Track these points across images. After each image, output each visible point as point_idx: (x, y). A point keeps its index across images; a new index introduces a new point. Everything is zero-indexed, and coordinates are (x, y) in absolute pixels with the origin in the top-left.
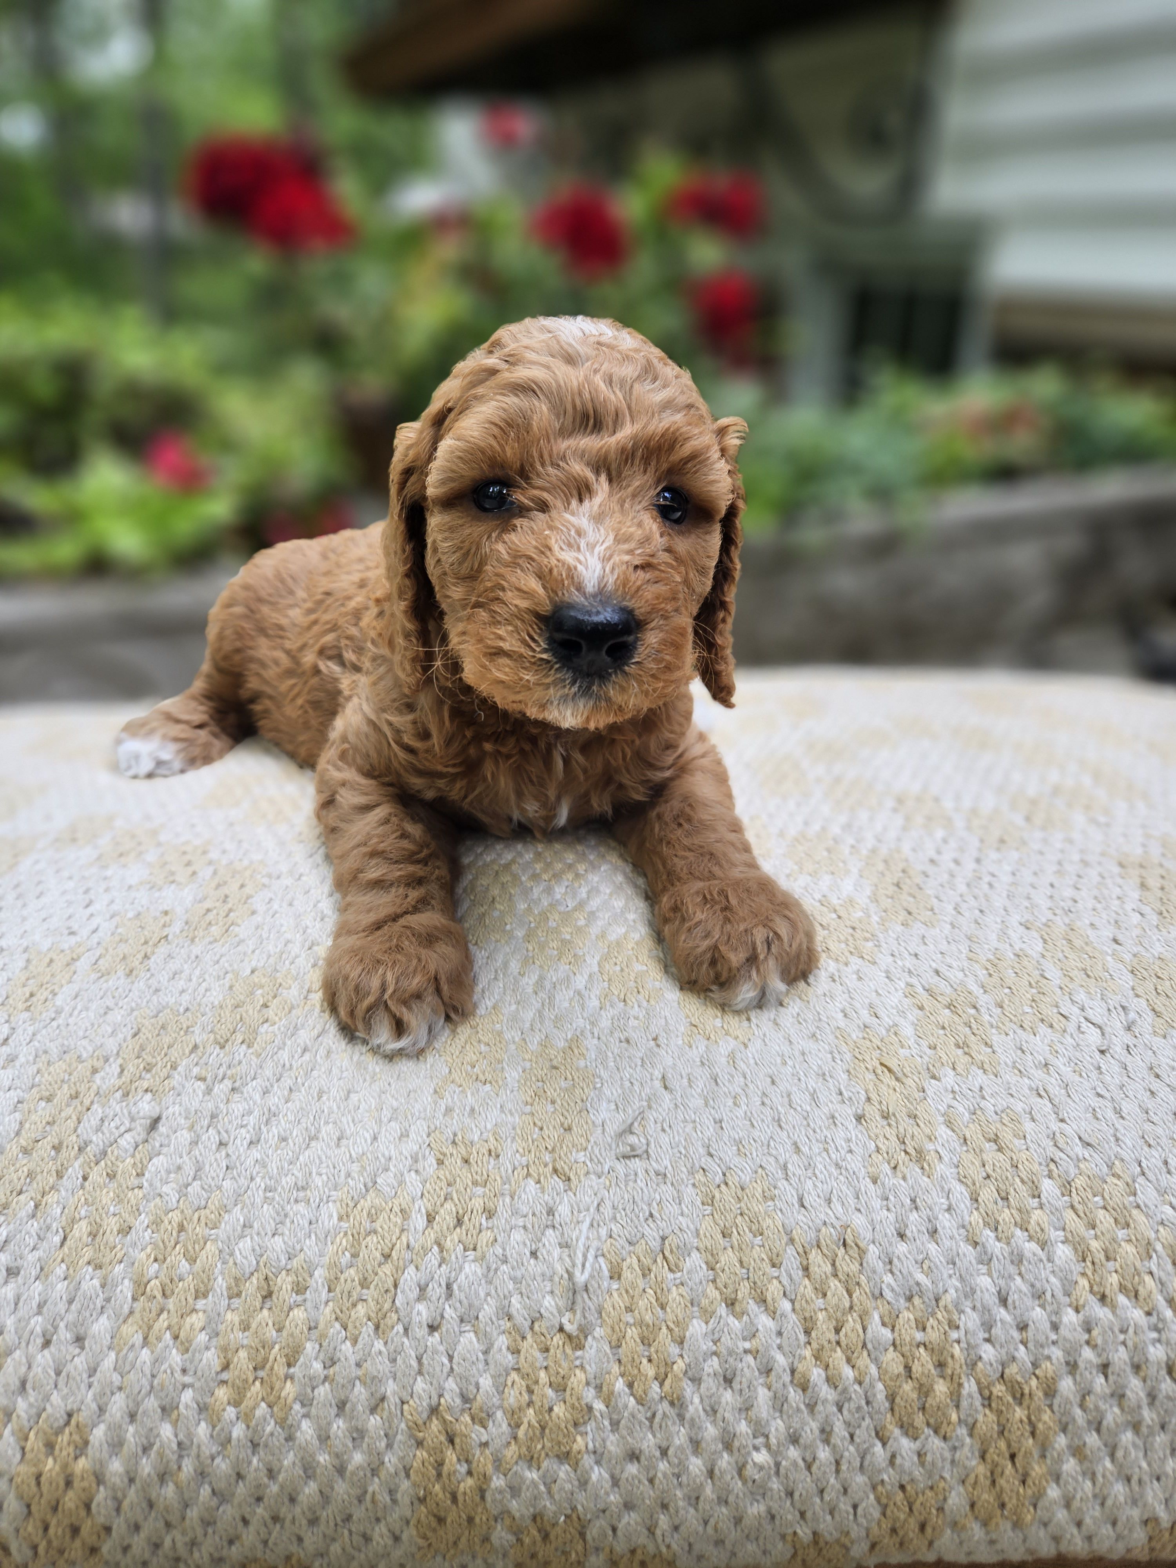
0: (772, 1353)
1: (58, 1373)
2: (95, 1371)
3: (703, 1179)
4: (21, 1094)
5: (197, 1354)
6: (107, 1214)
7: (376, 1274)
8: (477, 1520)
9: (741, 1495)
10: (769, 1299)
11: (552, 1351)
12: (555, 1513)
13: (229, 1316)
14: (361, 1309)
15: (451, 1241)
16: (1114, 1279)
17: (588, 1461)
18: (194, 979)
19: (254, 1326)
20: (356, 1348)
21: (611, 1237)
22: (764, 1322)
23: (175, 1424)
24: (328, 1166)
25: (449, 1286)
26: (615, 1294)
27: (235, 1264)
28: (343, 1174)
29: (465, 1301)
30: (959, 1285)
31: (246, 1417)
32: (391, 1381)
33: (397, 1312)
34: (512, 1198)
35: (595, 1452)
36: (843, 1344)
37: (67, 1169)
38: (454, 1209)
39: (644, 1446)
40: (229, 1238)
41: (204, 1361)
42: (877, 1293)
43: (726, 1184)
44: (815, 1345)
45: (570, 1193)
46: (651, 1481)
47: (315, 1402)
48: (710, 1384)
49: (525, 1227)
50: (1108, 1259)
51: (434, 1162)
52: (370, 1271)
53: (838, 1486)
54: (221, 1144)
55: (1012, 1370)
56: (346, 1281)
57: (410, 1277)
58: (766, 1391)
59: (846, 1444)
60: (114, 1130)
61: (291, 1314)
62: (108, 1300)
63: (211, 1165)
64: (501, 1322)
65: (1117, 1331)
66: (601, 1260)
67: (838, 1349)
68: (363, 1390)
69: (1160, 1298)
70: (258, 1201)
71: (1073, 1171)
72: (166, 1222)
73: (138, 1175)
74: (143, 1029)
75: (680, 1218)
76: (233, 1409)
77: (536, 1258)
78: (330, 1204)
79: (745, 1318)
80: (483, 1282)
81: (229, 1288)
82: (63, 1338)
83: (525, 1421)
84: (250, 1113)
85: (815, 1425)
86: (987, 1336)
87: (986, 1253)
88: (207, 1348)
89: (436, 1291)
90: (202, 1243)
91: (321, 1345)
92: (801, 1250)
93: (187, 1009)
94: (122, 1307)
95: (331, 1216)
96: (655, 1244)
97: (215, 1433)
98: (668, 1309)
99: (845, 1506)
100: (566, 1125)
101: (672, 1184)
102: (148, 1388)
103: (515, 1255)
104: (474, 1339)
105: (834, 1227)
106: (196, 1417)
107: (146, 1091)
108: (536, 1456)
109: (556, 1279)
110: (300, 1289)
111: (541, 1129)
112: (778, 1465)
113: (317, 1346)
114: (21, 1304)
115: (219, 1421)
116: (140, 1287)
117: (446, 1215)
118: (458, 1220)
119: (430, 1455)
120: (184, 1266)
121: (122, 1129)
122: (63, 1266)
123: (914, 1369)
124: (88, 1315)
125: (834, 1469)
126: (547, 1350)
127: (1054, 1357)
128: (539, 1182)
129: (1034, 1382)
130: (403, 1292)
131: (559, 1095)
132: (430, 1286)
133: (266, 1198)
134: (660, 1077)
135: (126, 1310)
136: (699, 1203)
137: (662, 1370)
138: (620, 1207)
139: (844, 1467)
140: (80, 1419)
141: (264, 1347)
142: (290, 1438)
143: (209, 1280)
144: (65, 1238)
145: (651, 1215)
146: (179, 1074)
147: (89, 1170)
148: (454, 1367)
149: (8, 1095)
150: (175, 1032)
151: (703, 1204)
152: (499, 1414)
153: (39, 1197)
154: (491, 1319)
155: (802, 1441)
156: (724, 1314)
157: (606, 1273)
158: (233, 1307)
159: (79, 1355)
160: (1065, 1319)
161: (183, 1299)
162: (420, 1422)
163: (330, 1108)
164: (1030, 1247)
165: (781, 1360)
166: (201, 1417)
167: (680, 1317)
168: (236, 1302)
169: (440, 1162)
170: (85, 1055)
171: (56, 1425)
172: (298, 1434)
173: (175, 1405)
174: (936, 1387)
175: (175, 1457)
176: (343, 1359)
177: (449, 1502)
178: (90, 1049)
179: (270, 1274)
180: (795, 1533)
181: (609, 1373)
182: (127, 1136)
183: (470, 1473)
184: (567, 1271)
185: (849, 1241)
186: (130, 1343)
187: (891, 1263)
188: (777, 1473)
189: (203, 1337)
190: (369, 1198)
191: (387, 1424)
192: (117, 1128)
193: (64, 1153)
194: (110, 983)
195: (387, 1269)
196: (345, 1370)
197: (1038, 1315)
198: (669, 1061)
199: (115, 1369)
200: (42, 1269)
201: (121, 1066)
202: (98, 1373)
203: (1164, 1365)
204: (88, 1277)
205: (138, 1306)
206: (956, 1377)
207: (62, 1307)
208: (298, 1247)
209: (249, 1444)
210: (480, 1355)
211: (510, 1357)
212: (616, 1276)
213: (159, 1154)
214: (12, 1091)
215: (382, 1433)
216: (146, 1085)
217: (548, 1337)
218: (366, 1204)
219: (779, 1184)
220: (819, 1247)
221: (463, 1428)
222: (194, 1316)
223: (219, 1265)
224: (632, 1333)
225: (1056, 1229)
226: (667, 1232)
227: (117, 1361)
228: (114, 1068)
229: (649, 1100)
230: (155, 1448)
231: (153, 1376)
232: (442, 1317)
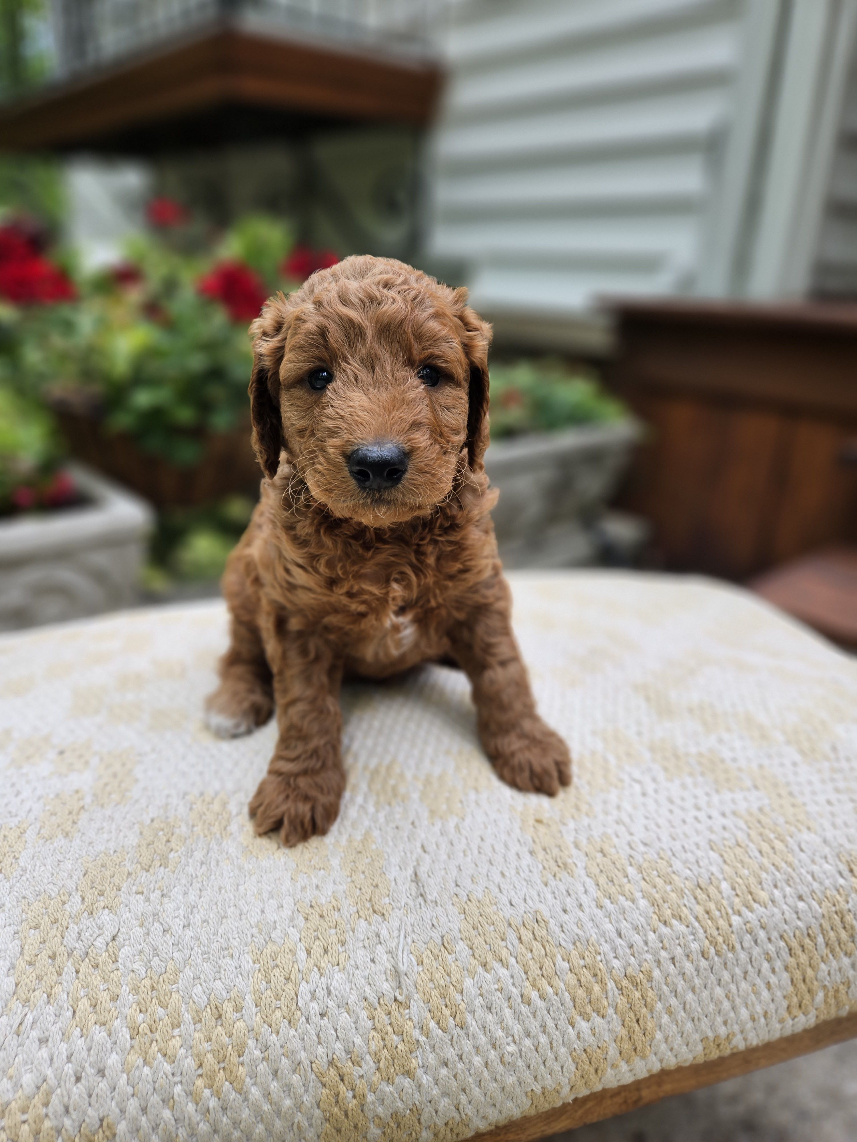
0: (510, 988)
1: (90, 1096)
2: (115, 1089)
3: (457, 900)
4: (16, 928)
5: (181, 1062)
6: (99, 991)
7: (284, 990)
8: (360, 1125)
9: (503, 1073)
10: (504, 959)
11: (393, 1013)
12: (404, 1109)
13: (197, 1035)
14: (278, 1013)
15: (324, 962)
16: (669, 912)
17: (420, 1072)
18: (113, 831)
19: (214, 1037)
20: (279, 1037)
21: (413, 942)
22: (503, 972)
23: (172, 1109)
24: (238, 933)
25: (327, 988)
26: (422, 973)
27: (194, 1002)
28: (249, 936)
29: (339, 995)
30: (597, 931)
31: (217, 1094)
32: (303, 1052)
33: (300, 1010)
34: (353, 932)
35: (423, 1067)
36: (545, 975)
37: (63, 969)
38: (321, 944)
39: (449, 1056)
40: (186, 988)
41: (186, 1065)
42: (558, 944)
43: (470, 900)
44: (531, 979)
45: (385, 922)
46: (455, 1076)
47: (258, 1075)
48: (479, 1012)
49: (364, 947)
50: (664, 902)
51: (303, 919)
52: (279, 990)
53: (553, 1057)
54: (164, 931)
55: (630, 970)
56: (266, 998)
57: (304, 989)
58: (509, 1010)
59: (554, 1031)
60: (89, 937)
61: (235, 1026)
62: (115, 1043)
63: (162, 945)
64: (361, 1003)
65: (674, 938)
66: (411, 956)
67: (543, 979)
68: (287, 1061)
69: (691, 917)
70: (200, 961)
71: (641, 860)
72: (142, 987)
73: (113, 962)
74: (89, 870)
75: (449, 924)
76: (208, 1090)
77: (374, 962)
78: (246, 955)
79: (493, 971)
80: (347, 982)
81: (193, 1018)
82: (89, 1073)
83: (383, 1058)
84: (178, 909)
85: (537, 1024)
86: (614, 955)
87: (607, 911)
88: (186, 1057)
89: (321, 993)
90: (169, 995)
91: (257, 1040)
92: (515, 928)
93: (115, 851)
94: (125, 1045)
95: (248, 962)
96: (439, 941)
97: (198, 1108)
98: (452, 975)
99: (557, 1068)
100: (374, 884)
101: (441, 906)
102: (152, 1090)
103: (362, 963)
104: (348, 1016)
105: (530, 913)
106: (185, 1101)
107: (104, 908)
108: (391, 1077)
109: (388, 972)
110: (238, 1009)
111: (360, 889)
112: (520, 1051)
113: (255, 1041)
114: (55, 1059)
115: (200, 1099)
116: (135, 1031)
117: (317, 949)
118: (325, 950)
119: (331, 1090)
120: (161, 1011)
121: (95, 935)
122: (78, 1029)
123: (582, 981)
124: (103, 1055)
125: (549, 1047)
126: (389, 1013)
127: (648, 959)
128: (366, 920)
129: (641, 975)
130: (302, 998)
131: (366, 868)
132: (317, 991)
133: (204, 959)
134: (420, 845)
135: (128, 1046)
136: (457, 913)
137: (454, 1010)
138: (416, 924)
139: (554, 1045)
140: (109, 1121)
141: (222, 1049)
142: (246, 1099)
143: (179, 1016)
144: (74, 1012)
145: (433, 925)
146: (123, 892)
147: (78, 966)
148: (338, 1034)
149: (5, 930)
150: (112, 867)
151: (459, 913)
152: (368, 1057)
153: (49, 990)
154: (355, 1003)
155: (531, 1034)
156: (481, 972)
157: (415, 963)
158: (197, 1029)
159: (101, 1081)
160: (650, 938)
161: (165, 1031)
162: (323, 1072)
163: (228, 897)
164: (628, 904)
165: (515, 992)
166: (188, 1100)
167: (459, 979)
168: (198, 1026)
169: (307, 919)
170: (53, 895)
171: (93, 1129)
172: (250, 1096)
173: (171, 1096)
174: (594, 988)
175: (174, 1129)
176: (272, 1045)
177: (343, 1117)
178: (56, 890)
179: (218, 1004)
180: (532, 1090)
181: (426, 1018)
182: (99, 939)
183: (354, 1097)
184: (393, 966)
185: (539, 919)
186: (136, 1065)
187: (562, 926)
188: (521, 1056)
189: (182, 1051)
190: (268, 947)
191: (303, 1078)
192: (91, 936)
193: (58, 959)
194: (55, 844)
195: (290, 986)
196: (276, 1050)
197: (637, 939)
198: (423, 836)
199: (128, 1084)
200: (63, 1034)
201: (81, 896)
202: (117, 1089)
203: (699, 952)
204: (97, 1032)
205: (136, 1042)
206: (603, 980)
207: (84, 1054)
208: (232, 985)
209: (220, 1109)
210: (353, 1025)
211: (369, 1022)
212: (420, 963)
213: (124, 946)
214: (7, 927)
215: (301, 1084)
216: (102, 904)
217: (389, 1006)
218: (268, 951)
219: (498, 896)
220: (524, 925)
221: (348, 1069)
222: (174, 1040)
223: (183, 1005)
224: (435, 993)
225: (638, 892)
226: (444, 932)
227: (128, 1079)
228: (78, 899)
229: (417, 860)
230: (161, 1126)
231: (154, 1082)
232: (327, 1007)
